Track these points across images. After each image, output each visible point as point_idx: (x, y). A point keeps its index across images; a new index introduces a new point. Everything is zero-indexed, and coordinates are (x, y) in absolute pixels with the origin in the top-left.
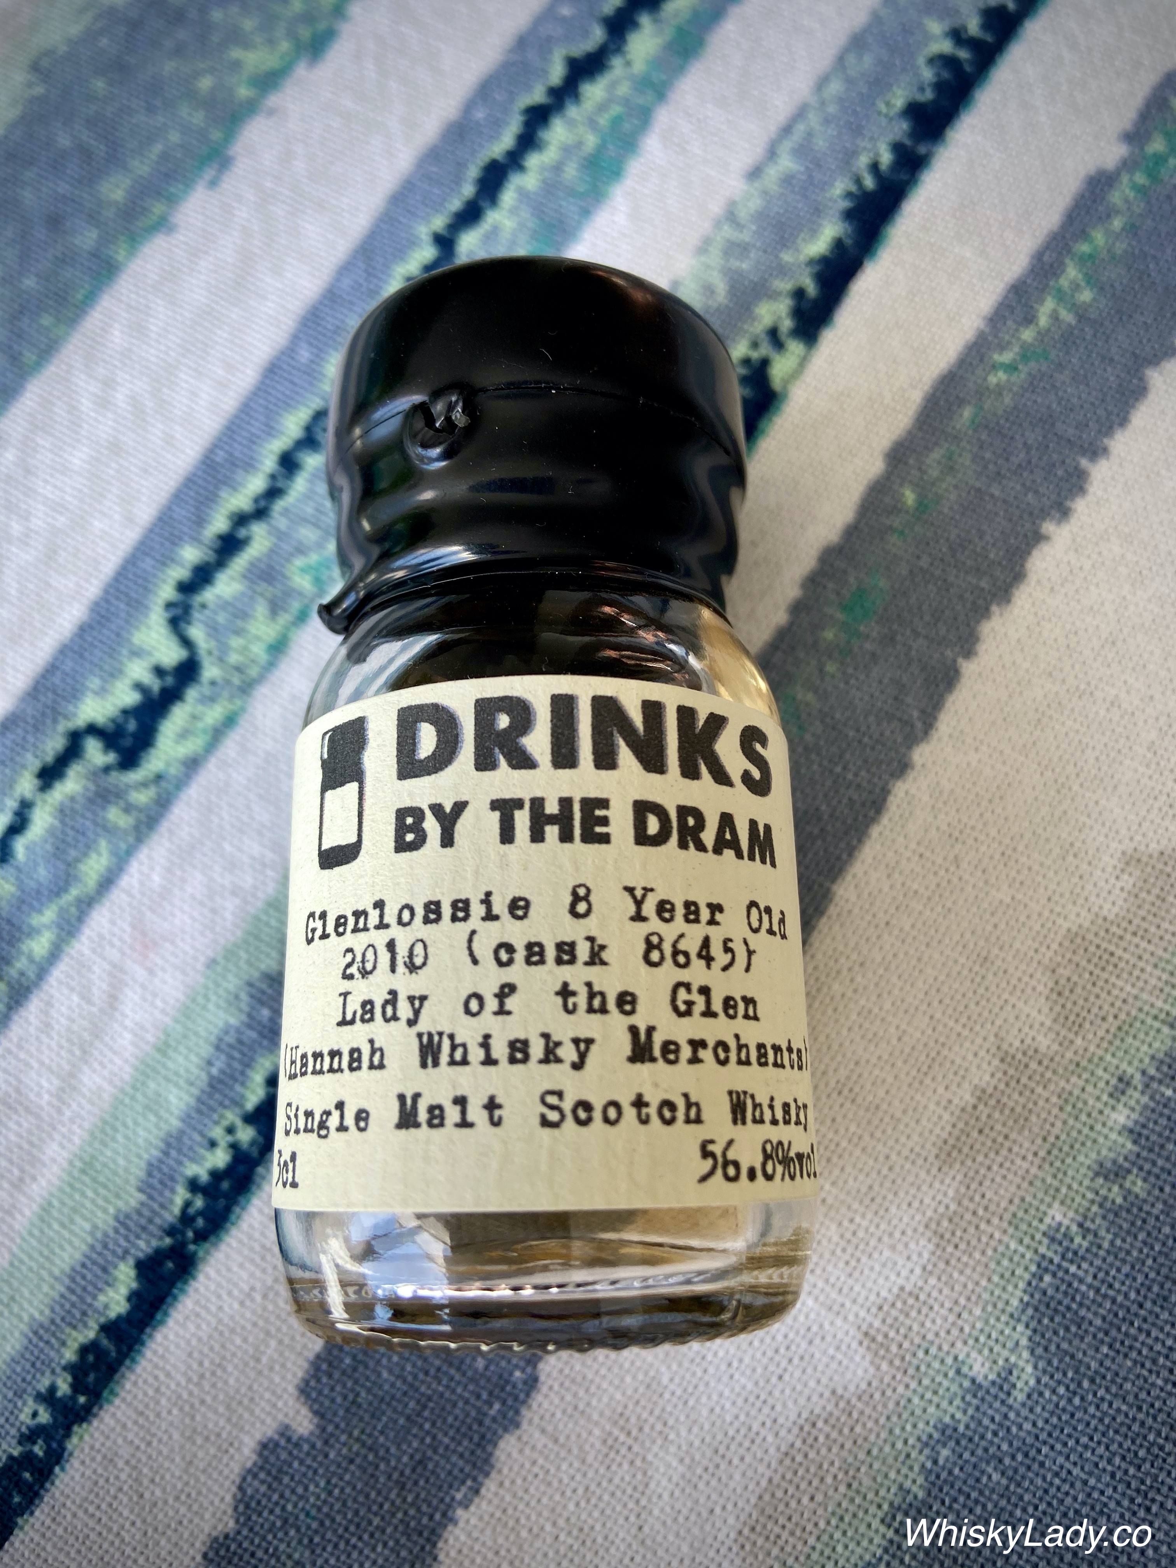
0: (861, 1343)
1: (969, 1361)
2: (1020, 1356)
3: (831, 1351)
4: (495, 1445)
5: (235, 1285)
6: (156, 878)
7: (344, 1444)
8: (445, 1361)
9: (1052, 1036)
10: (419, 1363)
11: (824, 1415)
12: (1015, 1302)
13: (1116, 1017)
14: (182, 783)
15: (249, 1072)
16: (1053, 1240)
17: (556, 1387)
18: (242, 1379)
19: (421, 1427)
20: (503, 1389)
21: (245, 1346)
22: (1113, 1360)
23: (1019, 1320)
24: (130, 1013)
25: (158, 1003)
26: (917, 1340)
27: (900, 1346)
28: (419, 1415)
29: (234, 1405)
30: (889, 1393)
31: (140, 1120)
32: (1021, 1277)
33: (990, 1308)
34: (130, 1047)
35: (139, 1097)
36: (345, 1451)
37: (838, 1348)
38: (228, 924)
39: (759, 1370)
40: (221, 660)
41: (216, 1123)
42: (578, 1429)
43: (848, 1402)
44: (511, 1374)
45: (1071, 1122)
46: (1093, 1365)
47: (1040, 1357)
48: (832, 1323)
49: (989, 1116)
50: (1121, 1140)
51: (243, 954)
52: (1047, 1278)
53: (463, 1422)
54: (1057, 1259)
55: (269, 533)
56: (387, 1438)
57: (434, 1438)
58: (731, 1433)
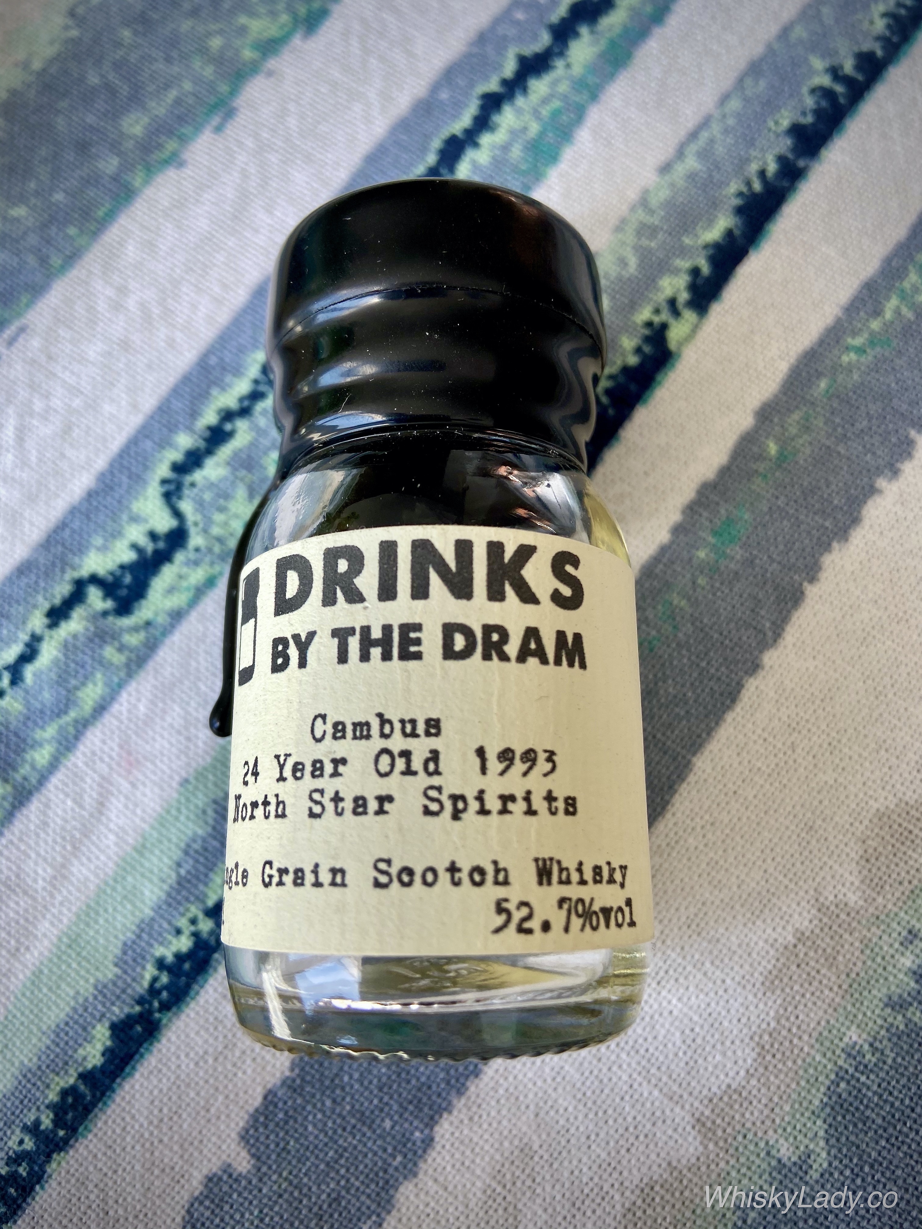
0: (693, 1127)
1: (778, 1146)
2: (817, 1144)
3: (670, 1132)
4: (397, 1189)
5: (192, 1049)
6: (142, 708)
7: (275, 1182)
8: (359, 1120)
9: (859, 893)
10: (339, 1121)
11: (661, 1181)
12: (817, 1102)
13: (910, 882)
14: (168, 630)
15: (211, 875)
16: (849, 1055)
17: (448, 1147)
18: (194, 1125)
19: (338, 1172)
20: (405, 1145)
21: (197, 1098)
22: (889, 1151)
23: (819, 1117)
24: (114, 819)
25: (139, 811)
26: (738, 1127)
27: (724, 1131)
28: (336, 1162)
29: (186, 1145)
30: (713, 1167)
31: (119, 908)
32: (822, 1083)
33: (797, 1106)
34: (112, 846)
35: (119, 888)
36: (275, 1188)
37: (675, 1130)
38: (200, 752)
39: (612, 1144)
40: (205, 531)
41: (183, 915)
42: (464, 1181)
43: (681, 1172)
44: (412, 1134)
45: (869, 963)
46: (874, 1154)
47: (833, 1146)
48: (672, 1110)
49: (806, 954)
50: (906, 979)
51: (211, 777)
52: (843, 1085)
53: (371, 1170)
54: (851, 1071)
55: (251, 429)
56: (310, 1179)
57: (348, 1181)
58: (586, 1191)
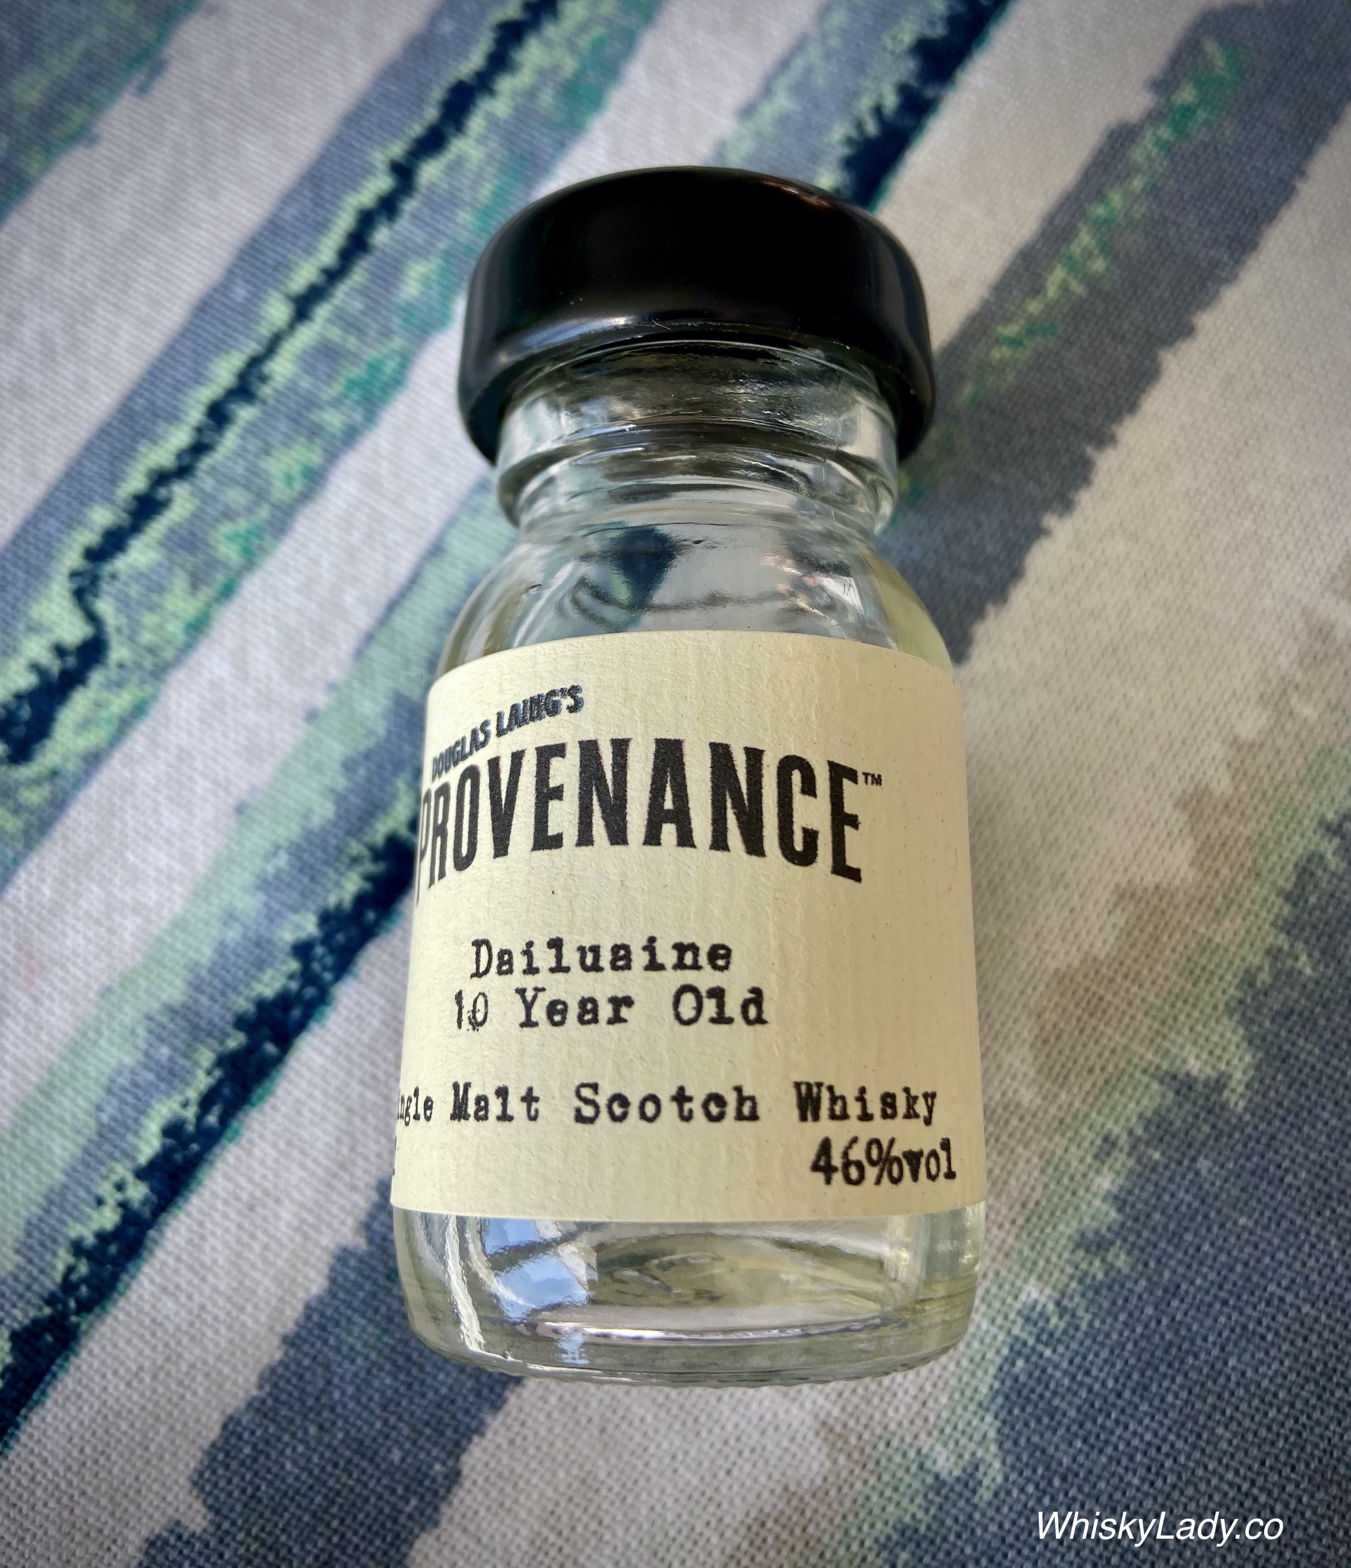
0: (817, 1434)
1: (934, 1455)
2: (987, 1450)
3: (785, 1443)
4: (411, 1545)
5: (122, 1363)
6: (47, 891)
7: (241, 1543)
8: (356, 1452)
10: (327, 1454)
11: (775, 1514)
12: (985, 1390)
13: (1103, 1069)
14: (81, 781)
15: (144, 1121)
16: (1028, 1319)
17: (481, 1482)
18: (128, 1468)
19: (328, 1525)
20: (421, 1483)
21: (131, 1432)
22: (1087, 1456)
23: (988, 1410)
24: (11, 1049)
25: (44, 1037)
26: (879, 1431)
27: (860, 1438)
28: (326, 1511)
29: (118, 1497)
30: (845, 1489)
31: (20, 1173)
32: (992, 1362)
33: (957, 1396)
34: (10, 1088)
35: (19, 1144)
36: (242, 1551)
37: (792, 1439)
38: (127, 947)
39: (706, 1464)
40: (132, 639)
41: (105, 1178)
42: (503, 1528)
43: (801, 1499)
44: (430, 1467)
45: (1053, 1186)
46: (1066, 1461)
47: (1009, 1452)
48: (787, 1411)
50: (1105, 1208)
51: (142, 982)
52: (1021, 1363)
53: (375, 1519)
54: (1031, 1342)
55: (193, 495)
56: (290, 1536)
57: (343, 1536)
58: (672, 1533)
